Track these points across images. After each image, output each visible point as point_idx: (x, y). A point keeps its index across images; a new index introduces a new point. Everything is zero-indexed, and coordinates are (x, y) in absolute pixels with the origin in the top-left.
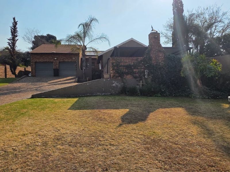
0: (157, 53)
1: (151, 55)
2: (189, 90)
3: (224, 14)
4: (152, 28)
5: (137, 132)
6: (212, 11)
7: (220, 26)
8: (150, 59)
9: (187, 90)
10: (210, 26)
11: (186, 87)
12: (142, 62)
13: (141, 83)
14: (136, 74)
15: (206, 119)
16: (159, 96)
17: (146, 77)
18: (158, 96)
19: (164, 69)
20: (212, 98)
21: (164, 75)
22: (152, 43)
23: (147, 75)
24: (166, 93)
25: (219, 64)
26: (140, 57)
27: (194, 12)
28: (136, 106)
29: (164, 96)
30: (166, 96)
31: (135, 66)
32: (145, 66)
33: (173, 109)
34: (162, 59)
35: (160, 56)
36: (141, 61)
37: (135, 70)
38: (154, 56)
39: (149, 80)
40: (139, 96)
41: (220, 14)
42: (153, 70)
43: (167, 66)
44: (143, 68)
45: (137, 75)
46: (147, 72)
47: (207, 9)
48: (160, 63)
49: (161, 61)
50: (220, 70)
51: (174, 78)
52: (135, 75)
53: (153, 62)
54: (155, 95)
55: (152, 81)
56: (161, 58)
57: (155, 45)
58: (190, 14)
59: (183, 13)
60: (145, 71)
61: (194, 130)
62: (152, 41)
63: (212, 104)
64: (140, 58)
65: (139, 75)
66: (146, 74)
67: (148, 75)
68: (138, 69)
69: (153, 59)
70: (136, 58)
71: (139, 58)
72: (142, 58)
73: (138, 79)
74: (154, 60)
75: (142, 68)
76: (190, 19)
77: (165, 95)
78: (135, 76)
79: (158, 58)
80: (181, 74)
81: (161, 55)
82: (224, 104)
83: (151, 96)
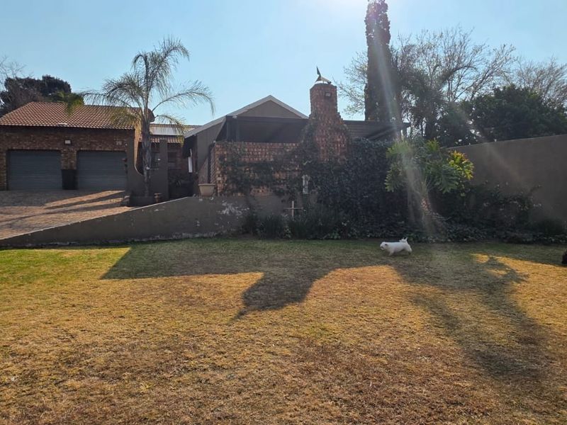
0: (331, 134)
1: (317, 139)
2: (403, 222)
3: (476, 51)
4: (318, 73)
5: (282, 329)
6: (451, 41)
7: (468, 78)
8: (314, 148)
9: (399, 223)
10: (447, 76)
11: (396, 215)
12: (296, 157)
13: (293, 207)
14: (280, 184)
15: (441, 291)
16: (336, 237)
17: (304, 191)
18: (333, 239)
19: (347, 173)
20: (454, 242)
21: (348, 189)
22: (319, 109)
23: (307, 187)
24: (352, 231)
25: (467, 163)
26: (290, 144)
27: (413, 41)
28: (280, 263)
29: (349, 238)
30: (353, 238)
31: (278, 166)
32: (301, 166)
33: (367, 269)
34: (344, 148)
35: (337, 142)
36: (293, 153)
37: (277, 175)
38: (322, 141)
39: (313, 201)
40: (288, 238)
41: (469, 50)
42: (320, 176)
43: (352, 166)
44: (298, 170)
45: (284, 187)
46: (306, 179)
47: (441, 36)
48: (336, 158)
49: (339, 154)
50: (470, 176)
51: (370, 195)
52: (277, 186)
53: (323, 158)
54: (325, 237)
55: (320, 202)
56: (339, 145)
57: (325, 116)
58: (404, 46)
59: (388, 42)
60: (303, 177)
61: (416, 317)
62: (318, 106)
63: (454, 254)
64: (290, 147)
65: (287, 187)
66: (304, 184)
67: (311, 187)
68: (286, 171)
69: (322, 148)
70: (280, 144)
71: (287, 145)
72: (294, 145)
73: (286, 197)
74: (323, 151)
75: (294, 171)
76: (404, 56)
77: (349, 235)
78: (277, 190)
79: (334, 146)
80: (386, 186)
81: (339, 140)
82: (480, 255)
83: (315, 239)
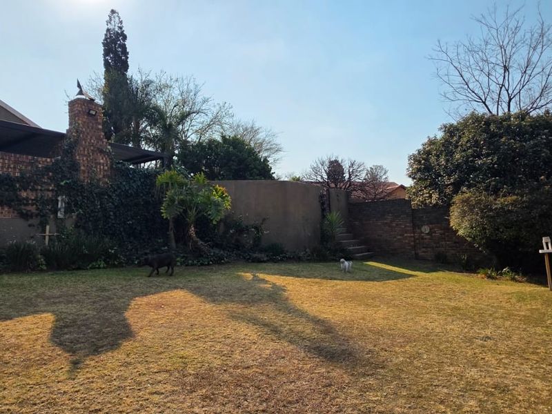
0: (93, 154)
1: (77, 158)
2: (166, 248)
4: (79, 86)
8: (74, 167)
9: (163, 248)
11: (159, 241)
12: (50, 174)
13: (47, 233)
14: (27, 205)
16: (102, 266)
17: (59, 214)
18: (99, 268)
19: (110, 197)
20: (215, 264)
21: (112, 213)
22: (81, 125)
23: (63, 210)
24: (119, 258)
25: (226, 196)
26: (44, 159)
29: (114, 266)
30: (120, 265)
31: (25, 183)
32: (58, 185)
34: (106, 171)
35: (100, 164)
36: (47, 169)
37: (24, 194)
38: (83, 161)
39: (69, 225)
40: (42, 271)
42: (80, 198)
43: (116, 190)
44: (52, 190)
45: (33, 209)
46: (62, 200)
48: (99, 180)
49: (101, 176)
50: (229, 207)
51: (134, 221)
52: (23, 207)
53: (83, 177)
54: (90, 266)
55: (77, 226)
56: (102, 167)
57: (88, 133)
60: (59, 198)
62: (80, 122)
64: (44, 162)
65: (38, 209)
66: (59, 206)
67: (68, 210)
68: (37, 190)
69: (82, 168)
70: (30, 157)
71: (40, 159)
72: (49, 160)
73: (35, 221)
74: (84, 172)
75: (48, 190)
77: (116, 263)
78: (24, 211)
79: (96, 167)
80: (163, 213)
81: (102, 161)
82: (243, 274)
83: (79, 268)
